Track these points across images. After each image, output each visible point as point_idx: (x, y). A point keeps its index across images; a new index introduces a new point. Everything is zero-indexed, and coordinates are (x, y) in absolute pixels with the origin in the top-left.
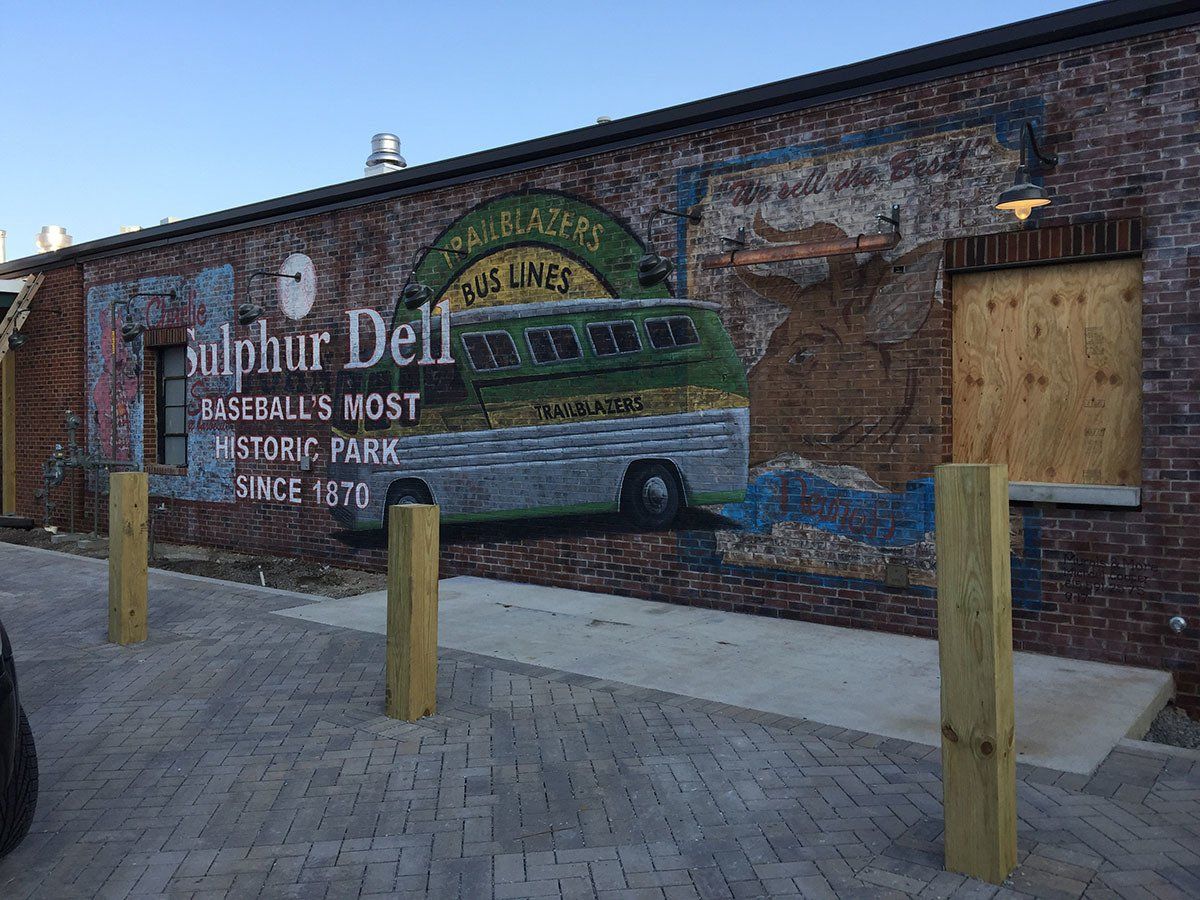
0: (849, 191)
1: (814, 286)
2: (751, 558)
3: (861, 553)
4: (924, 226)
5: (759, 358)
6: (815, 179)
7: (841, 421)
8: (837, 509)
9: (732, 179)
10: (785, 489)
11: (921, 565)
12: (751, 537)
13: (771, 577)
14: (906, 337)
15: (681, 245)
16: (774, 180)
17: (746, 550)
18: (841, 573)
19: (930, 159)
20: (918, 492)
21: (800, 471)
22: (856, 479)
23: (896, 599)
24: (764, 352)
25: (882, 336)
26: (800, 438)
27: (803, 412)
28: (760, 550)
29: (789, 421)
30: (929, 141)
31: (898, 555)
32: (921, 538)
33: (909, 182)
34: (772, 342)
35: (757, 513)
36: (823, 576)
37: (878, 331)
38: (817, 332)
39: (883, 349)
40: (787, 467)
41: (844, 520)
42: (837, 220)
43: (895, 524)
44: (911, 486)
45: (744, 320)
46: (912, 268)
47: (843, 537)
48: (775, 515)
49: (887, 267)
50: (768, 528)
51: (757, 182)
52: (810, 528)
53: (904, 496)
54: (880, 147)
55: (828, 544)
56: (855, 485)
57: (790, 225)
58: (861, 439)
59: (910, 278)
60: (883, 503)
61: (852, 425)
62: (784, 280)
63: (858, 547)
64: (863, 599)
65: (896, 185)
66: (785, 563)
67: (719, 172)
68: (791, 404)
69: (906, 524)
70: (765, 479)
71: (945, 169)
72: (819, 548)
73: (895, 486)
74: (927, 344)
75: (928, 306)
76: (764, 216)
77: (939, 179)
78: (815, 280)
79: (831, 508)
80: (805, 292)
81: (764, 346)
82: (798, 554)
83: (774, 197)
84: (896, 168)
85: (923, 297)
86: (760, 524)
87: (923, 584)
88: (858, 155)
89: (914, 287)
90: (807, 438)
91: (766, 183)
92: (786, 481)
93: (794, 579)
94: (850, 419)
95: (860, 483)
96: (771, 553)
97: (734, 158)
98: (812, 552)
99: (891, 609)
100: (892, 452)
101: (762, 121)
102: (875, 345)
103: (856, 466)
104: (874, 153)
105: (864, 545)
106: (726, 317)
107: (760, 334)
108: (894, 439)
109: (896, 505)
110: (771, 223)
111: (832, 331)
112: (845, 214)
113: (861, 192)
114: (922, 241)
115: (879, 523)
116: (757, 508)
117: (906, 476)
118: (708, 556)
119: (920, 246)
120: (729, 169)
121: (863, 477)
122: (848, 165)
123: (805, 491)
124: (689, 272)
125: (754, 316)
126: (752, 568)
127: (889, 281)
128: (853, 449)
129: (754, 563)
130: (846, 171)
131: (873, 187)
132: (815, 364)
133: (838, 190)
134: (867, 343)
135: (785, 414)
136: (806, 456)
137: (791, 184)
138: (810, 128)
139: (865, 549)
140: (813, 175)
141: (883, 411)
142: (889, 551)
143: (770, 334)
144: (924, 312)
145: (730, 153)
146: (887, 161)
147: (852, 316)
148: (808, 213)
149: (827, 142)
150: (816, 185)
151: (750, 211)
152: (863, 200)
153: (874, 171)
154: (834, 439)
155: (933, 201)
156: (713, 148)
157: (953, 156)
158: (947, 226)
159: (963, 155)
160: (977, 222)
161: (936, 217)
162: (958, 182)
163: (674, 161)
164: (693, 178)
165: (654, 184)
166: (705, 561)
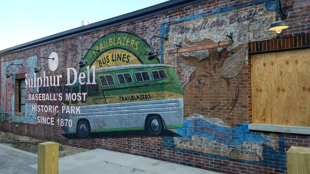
0: (215, 28)
1: (204, 59)
2: (185, 147)
3: (222, 147)
4: (241, 38)
5: (186, 83)
6: (204, 24)
7: (213, 103)
8: (213, 132)
9: (177, 26)
10: (195, 125)
11: (243, 152)
12: (185, 140)
13: (192, 153)
14: (235, 75)
15: (162, 47)
16: (191, 26)
17: (183, 144)
18: (215, 154)
19: (242, 16)
20: (241, 127)
21: (200, 119)
22: (219, 122)
23: (234, 164)
24: (188, 81)
25: (227, 75)
26: (200, 108)
27: (201, 100)
28: (188, 144)
29: (196, 103)
30: (242, 10)
31: (234, 149)
32: (242, 143)
33: (236, 24)
34: (190, 77)
35: (186, 132)
36: (209, 154)
37: (225, 74)
38: (205, 74)
39: (227, 80)
40: (196, 118)
41: (215, 136)
42: (211, 38)
43: (233, 138)
44: (238, 125)
45: (181, 70)
46: (237, 53)
47: (215, 142)
48: (192, 133)
49: (228, 52)
50: (190, 137)
51: (185, 26)
52: (204, 138)
53: (236, 128)
54: (225, 13)
55: (210, 144)
56: (219, 125)
57: (196, 40)
58: (221, 109)
59: (236, 56)
60: (229, 131)
61: (217, 104)
62: (194, 57)
63: (220, 145)
64: (223, 163)
65: (231, 25)
66: (196, 149)
67: (174, 24)
68: (197, 97)
69: (237, 138)
70: (189, 121)
71: (248, 19)
72: (207, 145)
73: (233, 125)
74: (243, 78)
75: (243, 65)
76: (187, 37)
77: (246, 23)
78: (204, 57)
79: (211, 132)
80: (201, 61)
81: (188, 79)
82: (200, 146)
83: (191, 31)
84: (231, 20)
85: (241, 62)
86: (188, 136)
87: (243, 159)
88: (218, 16)
89: (238, 59)
90: (202, 108)
91: (188, 27)
92: (196, 122)
93: (199, 155)
94: (216, 102)
95: (220, 124)
96: (191, 145)
97: (178, 19)
98: (205, 146)
99: (232, 167)
100: (231, 114)
101: (187, 7)
102: (225, 78)
103: (219, 118)
104: (224, 15)
105: (222, 144)
106: (176, 70)
107: (187, 75)
108: (232, 110)
109: (233, 132)
110: (190, 40)
111: (210, 74)
112: (214, 35)
113: (219, 28)
114: (240, 43)
115: (227, 137)
116: (186, 130)
117: (236, 122)
118: (171, 145)
119: (240, 45)
120: (177, 23)
121: (221, 122)
122: (215, 19)
123: (202, 125)
124: (165, 56)
125: (185, 69)
126: (185, 150)
127: (229, 57)
128: (218, 112)
129: (186, 148)
130: (214, 22)
131: (223, 26)
132: (204, 84)
133: (211, 28)
134: (222, 78)
135: (195, 101)
136: (202, 114)
137: (196, 27)
138: (202, 8)
139: (223, 146)
140: (203, 24)
141: (228, 100)
142: (231, 147)
143: (190, 75)
144: (242, 67)
145: (177, 18)
146: (228, 18)
147: (217, 69)
148: (202, 36)
149: (208, 12)
150: (204, 27)
151: (183, 36)
152: (220, 30)
153: (223, 21)
154: (211, 109)
155: (244, 30)
156: (171, 17)
157: (250, 15)
158: (249, 38)
159: (254, 14)
160: (259, 37)
161: (245, 35)
162: (252, 23)
163: (160, 21)
164: (166, 26)
165: (154, 29)
166: (170, 147)
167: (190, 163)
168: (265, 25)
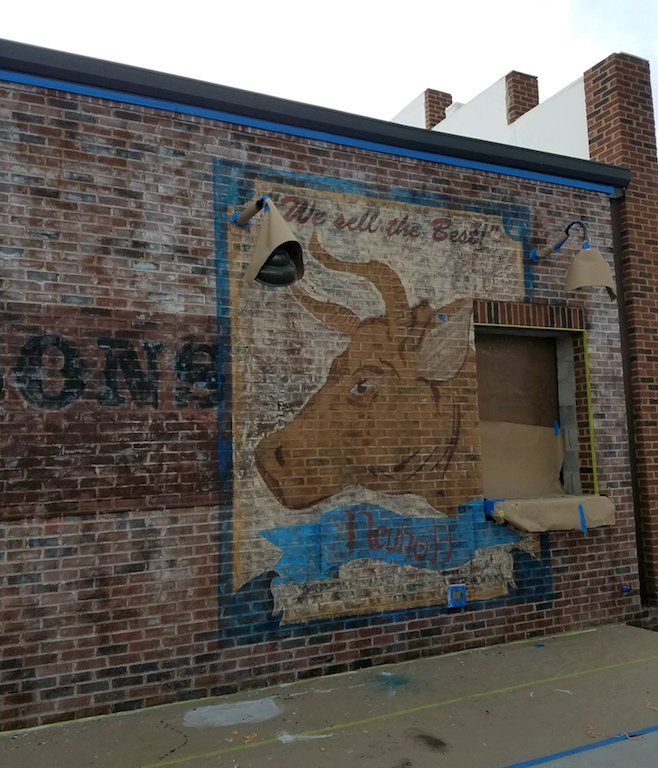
0: (398, 239)
1: (372, 321)
2: (317, 610)
3: (427, 580)
4: (459, 284)
5: (320, 386)
6: (368, 219)
7: (401, 451)
8: (402, 538)
9: (284, 191)
10: (351, 526)
11: (474, 581)
12: (317, 585)
13: (339, 626)
14: (450, 376)
15: (221, 244)
16: (328, 206)
17: (310, 601)
18: (410, 604)
19: (461, 230)
20: (469, 514)
21: (365, 505)
22: (417, 507)
23: (457, 619)
24: (324, 380)
25: (432, 373)
26: (364, 470)
27: (366, 443)
28: (327, 595)
29: (353, 452)
30: (459, 215)
31: (456, 576)
32: (472, 556)
33: (446, 244)
34: (333, 370)
35: (321, 555)
36: (393, 612)
37: (429, 369)
38: (375, 364)
40: (353, 501)
41: (409, 549)
42: (390, 262)
43: (453, 546)
44: (462, 509)
45: (302, 344)
46: (453, 318)
47: (409, 567)
48: (342, 555)
49: (433, 314)
50: (334, 571)
51: (312, 203)
52: (378, 563)
53: (458, 518)
54: (423, 207)
55: (396, 577)
56: (417, 513)
57: (347, 257)
58: (420, 468)
59: (451, 326)
60: (442, 528)
61: (411, 454)
62: (343, 310)
63: (422, 575)
64: (430, 627)
65: (436, 244)
66: (353, 607)
67: (268, 179)
68: (353, 434)
69: (460, 545)
70: (328, 517)
71: (471, 241)
72: (388, 582)
73: (450, 510)
74: (466, 383)
75: (465, 352)
77: (467, 248)
78: (373, 316)
79: (396, 539)
80: (364, 323)
81: (325, 374)
82: (368, 594)
83: (329, 224)
84: (437, 230)
85: (462, 343)
86: (325, 567)
87: (477, 598)
88: (405, 208)
89: (454, 334)
90: (372, 470)
91: (321, 207)
92: (351, 516)
93: (365, 623)
94: (409, 449)
95: (421, 511)
96: (338, 599)
97: (284, 168)
98: (382, 588)
99: (454, 629)
100: (445, 479)
101: (317, 143)
102: (427, 381)
103: (417, 493)
104: (418, 211)
105: (428, 571)
106: (281, 338)
107: (320, 361)
108: (447, 467)
109: (452, 528)
110: (328, 250)
111: (389, 364)
112: (397, 258)
113: (409, 242)
114: (458, 296)
115: (437, 547)
116: (321, 549)
117: (458, 501)
118: (263, 620)
119: (457, 301)
120: (280, 180)
121: (424, 504)
122: (398, 214)
123: (371, 524)
124: (233, 281)
125: (312, 341)
126: (319, 621)
127: (434, 325)
128: (413, 477)
129: (320, 616)
130: (395, 221)
131: (419, 240)
132: (376, 396)
133: (390, 235)
134: (421, 379)
135: (348, 445)
136: (372, 488)
137: (347, 218)
138: (363, 168)
139: (429, 575)
140: (367, 215)
141: (437, 441)
142: (448, 573)
143: (330, 361)
144: (462, 356)
145: (279, 163)
146: (429, 221)
147: (406, 353)
148: (363, 249)
149: (379, 188)
150: (369, 227)
151: (304, 230)
152: (411, 250)
153: (418, 227)
154: (397, 469)
155: (464, 265)
156: (259, 150)
157: (476, 232)
158: (475, 289)
159: (483, 234)
160: (495, 290)
161: (467, 279)
162: (480, 254)
163: (208, 146)
164: (235, 174)
165: (180, 164)
166: (257, 628)
167: (334, 663)
168: (504, 267)
